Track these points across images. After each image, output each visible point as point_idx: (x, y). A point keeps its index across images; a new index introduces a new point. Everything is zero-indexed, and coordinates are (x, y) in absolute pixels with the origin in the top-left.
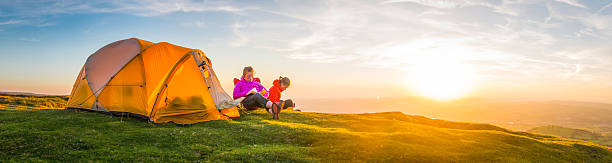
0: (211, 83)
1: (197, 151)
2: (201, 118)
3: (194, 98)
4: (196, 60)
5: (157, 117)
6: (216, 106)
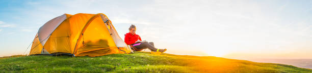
0: (112, 32)
1: (103, 68)
2: (106, 52)
3: (101, 41)
4: (103, 20)
5: (78, 53)
6: (116, 45)
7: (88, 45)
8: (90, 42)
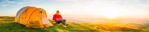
0: (42, 18)
3: (37, 21)
4: (39, 11)
5: (28, 26)
6: (43, 24)
7: (31, 23)
8: (32, 21)
